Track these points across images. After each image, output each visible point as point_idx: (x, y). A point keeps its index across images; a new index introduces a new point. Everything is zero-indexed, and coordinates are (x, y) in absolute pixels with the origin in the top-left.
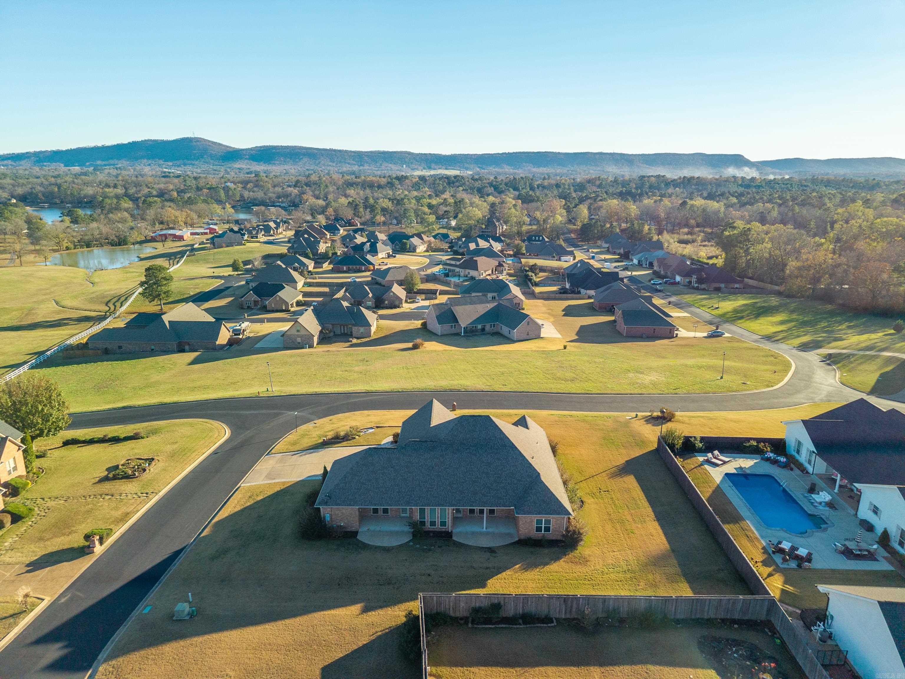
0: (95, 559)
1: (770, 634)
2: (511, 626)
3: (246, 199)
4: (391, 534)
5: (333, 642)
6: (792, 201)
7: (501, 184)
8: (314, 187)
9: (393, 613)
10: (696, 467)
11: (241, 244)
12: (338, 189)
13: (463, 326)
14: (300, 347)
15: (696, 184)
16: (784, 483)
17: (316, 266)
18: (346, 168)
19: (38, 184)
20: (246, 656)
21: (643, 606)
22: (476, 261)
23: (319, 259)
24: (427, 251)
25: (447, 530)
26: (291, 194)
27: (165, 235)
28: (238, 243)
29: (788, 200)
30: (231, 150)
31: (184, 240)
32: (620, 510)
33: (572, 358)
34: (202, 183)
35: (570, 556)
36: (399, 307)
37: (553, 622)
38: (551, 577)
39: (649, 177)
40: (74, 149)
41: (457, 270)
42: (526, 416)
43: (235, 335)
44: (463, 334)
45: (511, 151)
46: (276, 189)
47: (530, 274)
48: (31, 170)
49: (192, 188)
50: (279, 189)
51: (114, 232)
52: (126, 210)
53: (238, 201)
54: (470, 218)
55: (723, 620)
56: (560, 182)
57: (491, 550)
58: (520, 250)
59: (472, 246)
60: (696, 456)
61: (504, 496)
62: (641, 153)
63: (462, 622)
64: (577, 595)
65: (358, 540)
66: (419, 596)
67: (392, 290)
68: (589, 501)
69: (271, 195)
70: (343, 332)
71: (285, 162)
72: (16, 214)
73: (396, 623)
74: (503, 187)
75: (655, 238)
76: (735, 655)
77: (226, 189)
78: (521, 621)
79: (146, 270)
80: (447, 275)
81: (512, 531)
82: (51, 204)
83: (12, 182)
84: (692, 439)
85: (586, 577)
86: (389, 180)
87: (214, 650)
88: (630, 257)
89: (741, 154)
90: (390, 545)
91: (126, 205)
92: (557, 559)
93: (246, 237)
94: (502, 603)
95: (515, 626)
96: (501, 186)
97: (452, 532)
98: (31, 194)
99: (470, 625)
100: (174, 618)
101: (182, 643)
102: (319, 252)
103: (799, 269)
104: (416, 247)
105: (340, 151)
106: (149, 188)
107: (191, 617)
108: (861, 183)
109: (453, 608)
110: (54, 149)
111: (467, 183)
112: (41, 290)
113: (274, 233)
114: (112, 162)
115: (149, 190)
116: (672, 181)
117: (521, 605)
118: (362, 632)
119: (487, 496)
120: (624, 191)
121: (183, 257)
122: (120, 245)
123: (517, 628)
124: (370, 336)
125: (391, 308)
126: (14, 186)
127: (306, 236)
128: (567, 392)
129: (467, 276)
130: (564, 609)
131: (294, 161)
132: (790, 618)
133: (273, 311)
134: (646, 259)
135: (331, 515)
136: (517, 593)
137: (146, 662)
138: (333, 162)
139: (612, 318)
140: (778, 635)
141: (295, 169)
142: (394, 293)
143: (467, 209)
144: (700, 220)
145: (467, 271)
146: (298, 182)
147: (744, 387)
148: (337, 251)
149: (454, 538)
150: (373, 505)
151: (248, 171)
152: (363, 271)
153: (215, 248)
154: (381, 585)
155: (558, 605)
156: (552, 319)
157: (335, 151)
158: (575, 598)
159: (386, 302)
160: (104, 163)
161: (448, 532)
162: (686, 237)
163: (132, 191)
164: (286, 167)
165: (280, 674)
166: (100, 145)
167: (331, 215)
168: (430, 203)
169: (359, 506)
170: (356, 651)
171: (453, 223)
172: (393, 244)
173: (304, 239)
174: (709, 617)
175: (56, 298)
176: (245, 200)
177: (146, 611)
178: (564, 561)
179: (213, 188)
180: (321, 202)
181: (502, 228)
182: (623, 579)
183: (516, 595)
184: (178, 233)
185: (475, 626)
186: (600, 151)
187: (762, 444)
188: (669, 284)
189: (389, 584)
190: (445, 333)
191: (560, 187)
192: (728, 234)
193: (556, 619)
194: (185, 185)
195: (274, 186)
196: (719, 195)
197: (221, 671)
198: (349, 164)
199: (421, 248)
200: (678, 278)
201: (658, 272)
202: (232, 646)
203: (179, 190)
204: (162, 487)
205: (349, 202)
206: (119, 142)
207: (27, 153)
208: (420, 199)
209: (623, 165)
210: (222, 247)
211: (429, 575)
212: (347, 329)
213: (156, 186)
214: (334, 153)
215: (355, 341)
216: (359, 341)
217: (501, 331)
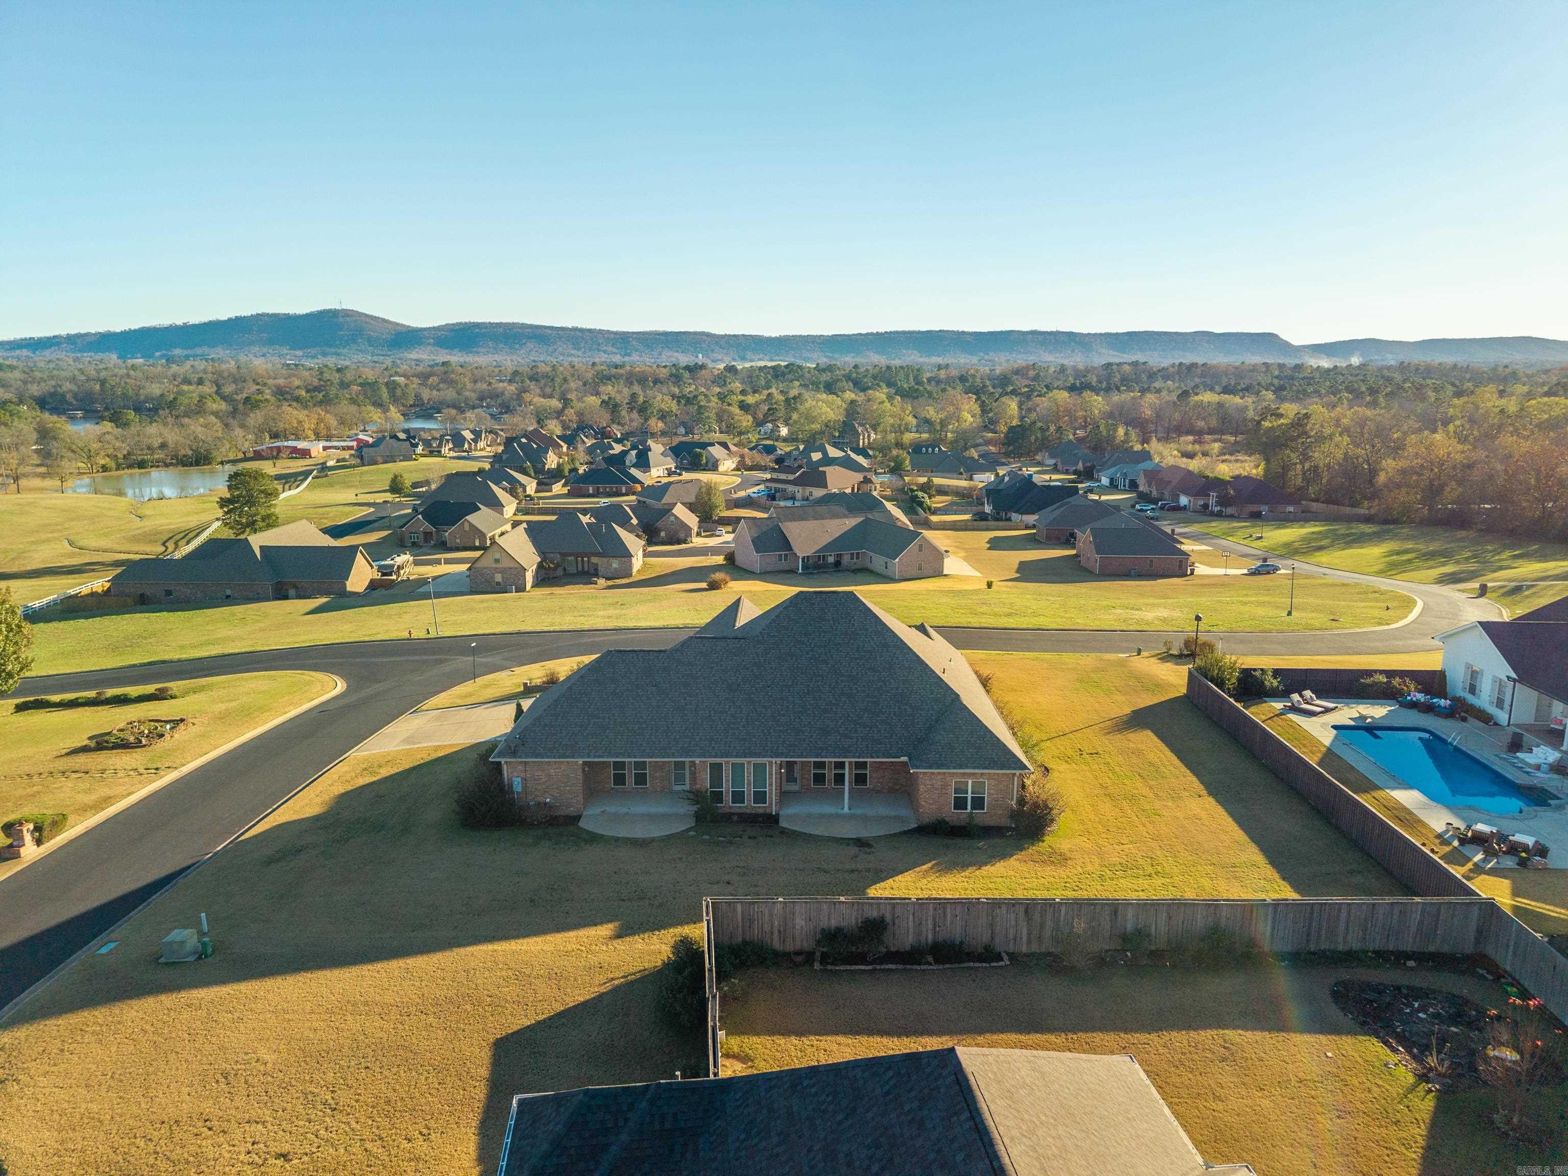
0: (19, 868)
1: (1490, 977)
2: (908, 967)
3: (426, 402)
4: (652, 818)
5: (508, 998)
6: (1370, 395)
7: (866, 376)
8: (543, 382)
9: (646, 948)
10: (1270, 718)
11: (411, 459)
12: (585, 384)
13: (801, 555)
14: (500, 589)
15: (1203, 375)
16: (1454, 739)
17: (540, 488)
18: (600, 358)
19: (66, 379)
20: (307, 1024)
21: (1201, 921)
22: (825, 472)
23: (546, 479)
24: (737, 469)
25: (768, 811)
26: (503, 394)
27: (279, 449)
28: (404, 456)
29: (1362, 393)
30: (404, 330)
31: (311, 457)
32: (1125, 781)
33: (1004, 596)
34: (349, 376)
35: (1030, 851)
36: (685, 542)
37: (1002, 960)
38: (991, 886)
39: (1119, 365)
40: (135, 331)
41: (790, 488)
42: (926, 625)
43: (384, 574)
44: (800, 571)
45: (882, 330)
46: (479, 385)
47: (920, 494)
48: (57, 362)
49: (332, 383)
50: (482, 386)
51: (189, 442)
52: (216, 414)
53: (411, 406)
54: (812, 420)
55: (1379, 954)
56: (967, 373)
57: (861, 843)
58: (901, 464)
59: (816, 456)
60: (1266, 702)
61: (886, 737)
62: (1103, 332)
63: (799, 959)
64: (1054, 900)
65: (581, 829)
66: (704, 903)
67: (673, 511)
68: (1061, 769)
69: (467, 394)
70: (580, 568)
71: (495, 348)
72: (20, 417)
73: (653, 964)
74: (868, 381)
75: (1138, 447)
76: (1421, 1015)
77: (392, 387)
78: (930, 959)
79: (231, 477)
80: (772, 497)
81: (904, 812)
82: (87, 411)
83: (23, 376)
84: (1258, 674)
85: (1067, 885)
86: (674, 371)
87: (236, 1015)
88: (1096, 476)
89: (1274, 332)
90: (647, 836)
91: (215, 406)
92: (1004, 856)
93: (419, 449)
94: (888, 918)
95: (918, 967)
96: (865, 380)
97: (778, 815)
98: (53, 395)
99: (817, 966)
100: (162, 960)
101: (167, 1000)
102: (547, 467)
103: (1403, 472)
104: (717, 461)
105: (590, 331)
106: (258, 384)
107: (200, 958)
108: (1484, 372)
109: (779, 930)
110: (101, 331)
111: (807, 375)
112: (45, 525)
113: (470, 448)
114: (199, 351)
115: (258, 387)
116: (1159, 371)
117: (930, 921)
118: (575, 980)
119: (851, 738)
120: (1078, 384)
121: (305, 479)
122: (197, 463)
123: (924, 970)
124: (631, 575)
125: (671, 544)
126: (25, 382)
127: (524, 440)
128: (1000, 626)
129: (807, 499)
130: (1025, 932)
131: (511, 348)
132: (1538, 935)
133: (458, 549)
134: (1125, 475)
135: (524, 780)
136: (921, 896)
137: (79, 1038)
138: (579, 349)
139: (1074, 552)
140: (1510, 980)
141: (512, 361)
142: (676, 517)
143: (807, 405)
144: (1214, 423)
145: (809, 489)
146: (516, 373)
147: (1334, 624)
148: (577, 465)
149: (783, 824)
150: (612, 757)
151: (432, 363)
152: (623, 495)
153: (363, 465)
154: (623, 900)
155: (1013, 923)
156: (963, 554)
157: (582, 330)
158: (1049, 905)
159: (663, 534)
160: (186, 352)
161: (771, 814)
162: (1190, 448)
163: (228, 389)
164: (497, 357)
165: (379, 1058)
166: (179, 322)
167: (570, 421)
168: (743, 401)
169: (583, 757)
170: (560, 1015)
171: (784, 431)
172: (677, 456)
173: (521, 445)
174: (1347, 948)
175: (71, 538)
176: (423, 404)
177: (103, 951)
178: (1016, 860)
179: (369, 384)
180: (555, 404)
181: (869, 436)
182: (1147, 887)
183: (918, 899)
184: (301, 445)
185: (829, 967)
186: (1034, 328)
187: (1397, 679)
188: (1168, 510)
189: (641, 899)
190: (769, 569)
191: (967, 380)
192: (1270, 425)
193: (1008, 954)
194: (320, 380)
195: (475, 382)
196: (1242, 390)
197: (246, 1054)
198: (605, 352)
199: (728, 464)
200: (1184, 500)
201: (1147, 494)
202: (279, 1007)
203: (309, 387)
204: (189, 759)
205: (603, 402)
206: (212, 318)
207: (54, 337)
208: (725, 397)
209: (1073, 351)
210: (376, 463)
211: (728, 883)
212: (589, 561)
213: (270, 382)
214: (580, 334)
215: (602, 582)
216: (610, 583)
217: (871, 566)
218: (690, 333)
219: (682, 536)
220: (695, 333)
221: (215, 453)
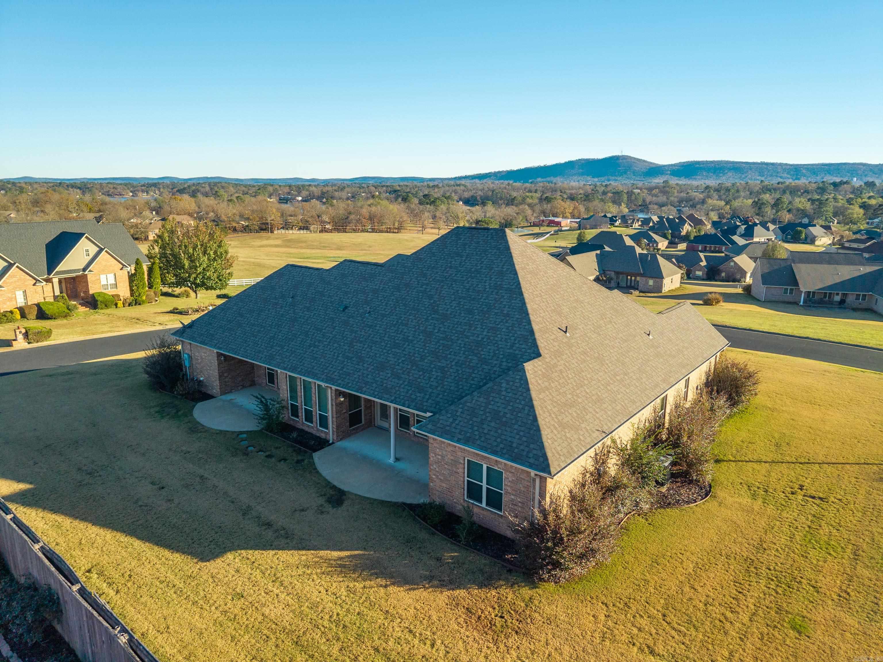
0: (7, 351)
11: (608, 228)
17: (670, 245)
23: (677, 240)
24: (831, 243)
25: (328, 437)
26: (693, 198)
27: (544, 221)
28: (603, 225)
30: (654, 166)
31: (559, 226)
34: (610, 189)
36: (739, 281)
44: (801, 303)
49: (597, 192)
50: (683, 195)
53: (640, 206)
57: (337, 498)
65: (193, 406)
67: (735, 258)
69: (673, 199)
70: (629, 284)
71: (707, 176)
77: (630, 194)
91: (530, 201)
93: (618, 224)
97: (331, 444)
102: (682, 234)
121: (546, 235)
124: (661, 292)
135: (191, 357)
138: (763, 176)
142: (735, 262)
149: (318, 454)
153: (576, 230)
157: (767, 164)
159: (723, 274)
160: (543, 180)
161: (328, 442)
172: (782, 233)
173: (668, 220)
179: (618, 192)
184: (557, 219)
190: (774, 299)
194: (593, 190)
195: (681, 192)
198: (781, 177)
199: (824, 240)
212: (635, 280)
213: (568, 192)
214: (765, 166)
215: (637, 293)
216: (642, 294)
217: (875, 308)
218: (849, 164)
219: (738, 277)
220: (853, 164)
221: (514, 222)
